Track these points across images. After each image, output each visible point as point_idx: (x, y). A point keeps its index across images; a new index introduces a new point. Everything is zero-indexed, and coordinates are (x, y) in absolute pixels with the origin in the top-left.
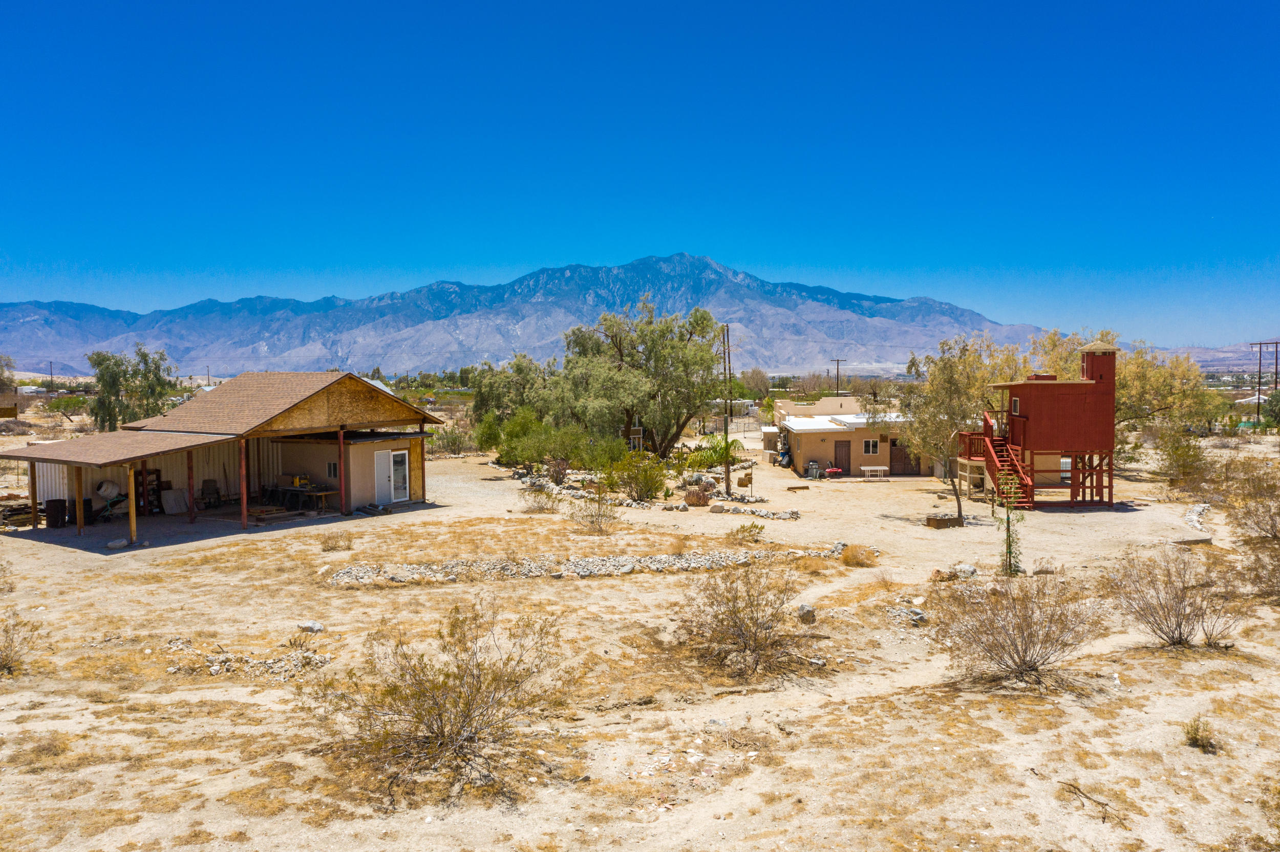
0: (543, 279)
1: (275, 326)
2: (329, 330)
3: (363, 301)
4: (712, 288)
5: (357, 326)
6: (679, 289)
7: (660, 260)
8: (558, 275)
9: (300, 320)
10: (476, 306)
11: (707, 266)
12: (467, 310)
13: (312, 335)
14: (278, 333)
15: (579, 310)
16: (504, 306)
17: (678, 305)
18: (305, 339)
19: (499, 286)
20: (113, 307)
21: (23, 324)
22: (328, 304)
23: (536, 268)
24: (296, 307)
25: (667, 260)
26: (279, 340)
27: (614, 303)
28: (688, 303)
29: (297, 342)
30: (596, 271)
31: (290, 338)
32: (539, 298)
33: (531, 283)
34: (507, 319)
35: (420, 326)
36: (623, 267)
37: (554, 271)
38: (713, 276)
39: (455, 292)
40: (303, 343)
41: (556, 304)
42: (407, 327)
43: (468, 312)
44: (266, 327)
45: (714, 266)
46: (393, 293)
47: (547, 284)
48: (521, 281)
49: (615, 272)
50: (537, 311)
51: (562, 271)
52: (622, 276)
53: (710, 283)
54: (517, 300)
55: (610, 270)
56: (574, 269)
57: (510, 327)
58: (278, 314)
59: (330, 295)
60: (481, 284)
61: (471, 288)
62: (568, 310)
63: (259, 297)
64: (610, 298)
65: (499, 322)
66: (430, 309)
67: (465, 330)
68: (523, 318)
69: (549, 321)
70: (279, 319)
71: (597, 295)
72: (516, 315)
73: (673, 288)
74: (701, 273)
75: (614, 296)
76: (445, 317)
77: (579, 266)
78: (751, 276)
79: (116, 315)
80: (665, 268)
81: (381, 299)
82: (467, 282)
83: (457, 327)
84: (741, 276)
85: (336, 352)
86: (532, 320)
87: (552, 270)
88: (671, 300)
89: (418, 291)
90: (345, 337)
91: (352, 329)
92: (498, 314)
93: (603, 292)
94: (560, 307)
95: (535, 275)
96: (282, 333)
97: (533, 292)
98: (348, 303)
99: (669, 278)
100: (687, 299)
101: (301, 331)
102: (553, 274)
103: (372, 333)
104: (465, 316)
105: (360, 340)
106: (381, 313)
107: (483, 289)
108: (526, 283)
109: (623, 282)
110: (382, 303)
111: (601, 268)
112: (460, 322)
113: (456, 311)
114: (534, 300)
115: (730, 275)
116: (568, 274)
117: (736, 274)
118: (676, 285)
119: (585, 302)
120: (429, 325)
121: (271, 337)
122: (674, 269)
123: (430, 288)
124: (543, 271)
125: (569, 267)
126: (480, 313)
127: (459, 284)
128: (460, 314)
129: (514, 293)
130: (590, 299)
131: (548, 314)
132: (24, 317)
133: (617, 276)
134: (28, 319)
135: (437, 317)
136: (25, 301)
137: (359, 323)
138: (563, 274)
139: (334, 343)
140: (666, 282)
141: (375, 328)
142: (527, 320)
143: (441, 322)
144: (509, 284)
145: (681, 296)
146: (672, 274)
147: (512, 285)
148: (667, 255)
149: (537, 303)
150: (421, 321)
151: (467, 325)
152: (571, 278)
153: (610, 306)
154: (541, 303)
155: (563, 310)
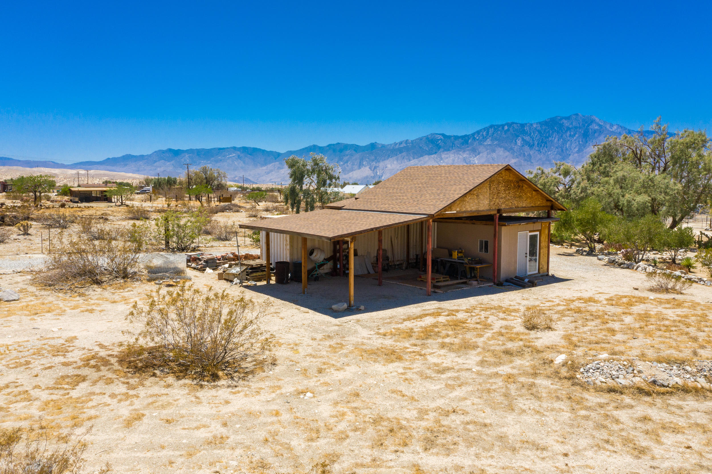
0: (491, 131)
1: (345, 158)
2: (373, 161)
3: (391, 145)
4: (596, 135)
5: (388, 159)
6: (574, 135)
7: (562, 118)
8: (500, 128)
9: (358, 156)
10: (452, 147)
11: (593, 121)
12: (447, 150)
13: (364, 163)
14: (347, 162)
15: (512, 149)
16: (468, 147)
17: (573, 145)
18: (360, 165)
19: (466, 136)
20: (268, 149)
21: (229, 158)
22: (373, 146)
23: (487, 125)
24: (356, 148)
25: (568, 118)
26: (348, 166)
27: (534, 145)
28: (579, 143)
29: (356, 167)
30: (523, 125)
31: (353, 164)
32: (488, 142)
33: (484, 133)
34: (470, 154)
35: (421, 158)
36: (540, 123)
37: (498, 126)
38: (596, 127)
39: (441, 139)
40: (359, 168)
41: (499, 146)
42: (414, 159)
43: (448, 150)
44: (341, 159)
45: (597, 120)
46: (407, 140)
47: (493, 134)
48: (478, 132)
49: (535, 126)
50: (487, 149)
51: (503, 126)
52: (538, 128)
53: (595, 131)
54: (476, 143)
55: (532, 124)
56: (509, 125)
57: (471, 159)
58: (348, 152)
59: (374, 142)
60: (455, 135)
61: (449, 137)
62: (506, 149)
63: (338, 143)
64: (531, 141)
65: (465, 156)
66: (427, 149)
67: (446, 161)
68: (479, 154)
69: (494, 155)
70: (347, 155)
71: (523, 140)
72: (475, 152)
73: (570, 135)
74: (588, 126)
75: (533, 140)
76: (436, 153)
77: (513, 123)
78: (621, 127)
79: (271, 153)
80: (566, 123)
81: (401, 143)
82: (447, 134)
83: (442, 159)
84: (615, 127)
85: (377, 173)
86: (485, 154)
87: (497, 125)
88: (569, 142)
89: (421, 139)
90: (381, 164)
91: (385, 160)
92: (464, 152)
93: (527, 138)
94: (501, 147)
95: (487, 129)
96: (349, 162)
97: (485, 138)
98: (383, 146)
99: (568, 129)
100: (579, 141)
101: (358, 161)
102: (495, 128)
103: (395, 162)
104: (446, 153)
105: (389, 166)
106: (400, 151)
107: (456, 138)
108: (481, 133)
109: (539, 132)
110: (402, 146)
111: (526, 124)
112: (443, 156)
113: (441, 150)
114: (485, 143)
115: (608, 127)
116: (506, 128)
117: (612, 126)
118: (572, 133)
119: (516, 144)
120: (426, 158)
121: (344, 164)
122: (572, 124)
123: (427, 138)
124: (491, 126)
125: (508, 124)
126: (455, 151)
127: (443, 135)
128: (443, 151)
129: (474, 139)
130: (519, 142)
131: (494, 151)
132: (229, 155)
133: (536, 129)
134: (231, 156)
135: (430, 153)
136: (229, 146)
137: (389, 157)
138: (503, 128)
139: (375, 168)
140: (566, 131)
141: (397, 160)
142: (481, 155)
143: (433, 156)
144: (472, 134)
145: (575, 140)
146: (570, 126)
147: (473, 134)
148: (568, 115)
149: (488, 145)
150: (422, 156)
151: (447, 158)
152: (508, 130)
153: (531, 146)
154: (490, 144)
155: (502, 149)
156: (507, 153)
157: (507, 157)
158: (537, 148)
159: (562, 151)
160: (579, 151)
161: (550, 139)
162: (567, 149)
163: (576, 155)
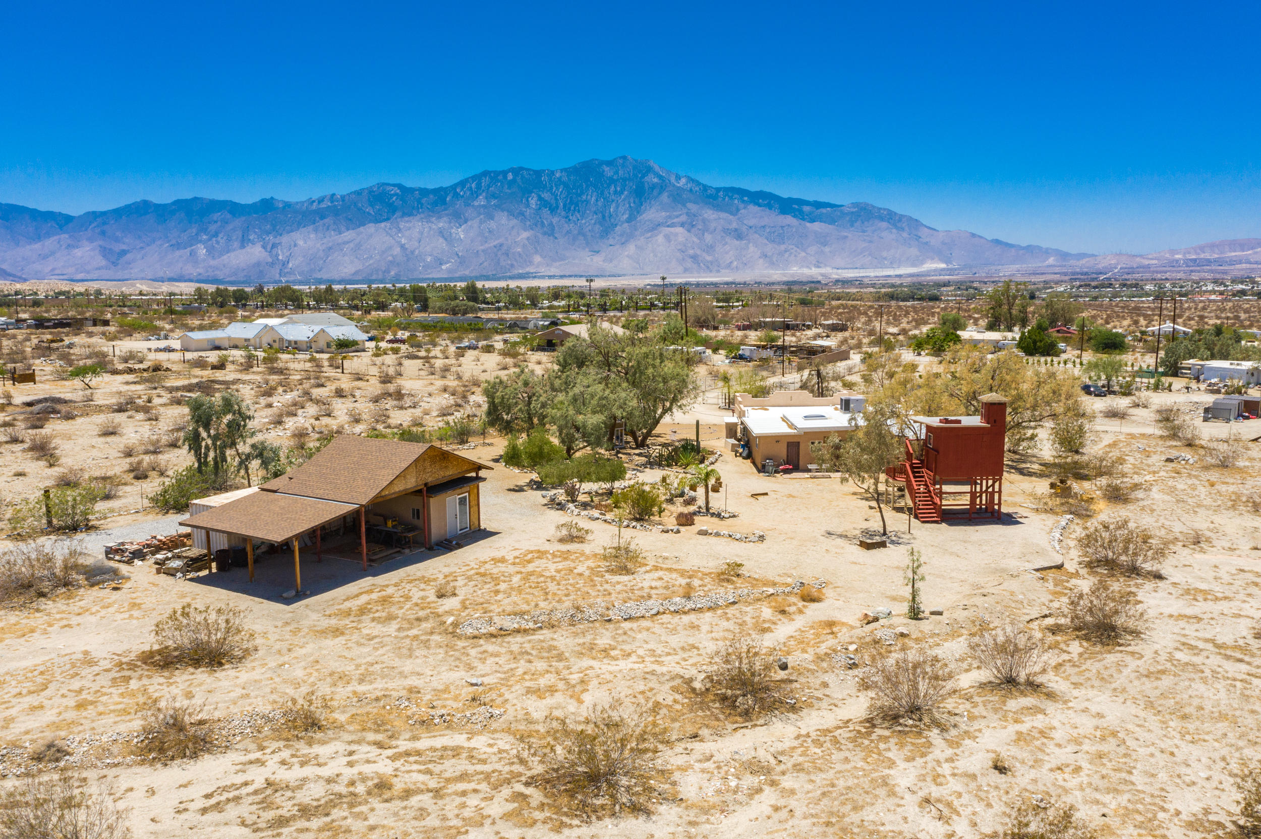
0: (485, 181)
1: (213, 228)
2: (268, 233)
3: (303, 203)
4: (655, 193)
5: (298, 229)
6: (621, 193)
7: (603, 163)
8: (500, 177)
9: (238, 222)
10: (418, 209)
11: (649, 170)
13: (251, 237)
14: (216, 235)
15: (522, 214)
16: (445, 209)
17: (621, 209)
18: (244, 242)
19: (441, 189)
20: (43, 208)
22: (266, 206)
23: (478, 171)
24: (234, 209)
25: (610, 163)
26: (218, 242)
27: (557, 207)
28: (630, 206)
29: (236, 244)
30: (538, 173)
31: (229, 240)
32: (481, 201)
33: (473, 185)
34: (450, 222)
35: (361, 229)
36: (565, 170)
37: (497, 173)
38: (656, 180)
39: (396, 194)
40: (243, 247)
41: (498, 207)
42: (348, 229)
43: (410, 214)
44: (204, 230)
45: (657, 168)
46: (333, 195)
47: (489, 186)
48: (462, 183)
49: (558, 175)
50: (480, 214)
51: (505, 173)
52: (565, 179)
53: (653, 187)
54: (459, 204)
55: (553, 173)
56: (517, 171)
57: (453, 231)
58: (216, 216)
59: (268, 197)
60: (422, 187)
61: (412, 190)
62: (511, 213)
63: (196, 198)
64: (553, 202)
65: (441, 225)
66: (371, 212)
67: (407, 233)
68: (466, 222)
69: (492, 224)
70: (216, 222)
71: (540, 198)
72: (459, 218)
73: (615, 192)
74: (643, 176)
75: (556, 200)
76: (388, 219)
77: (521, 169)
78: (693, 180)
79: (49, 216)
80: (608, 171)
81: (321, 200)
82: (409, 184)
83: (400, 230)
84: (683, 180)
85: (277, 255)
86: (475, 223)
87: (494, 172)
88: (614, 204)
89: (358, 193)
90: (285, 239)
91: (292, 231)
92: (439, 218)
93: (546, 195)
94: (503, 210)
95: (477, 178)
96: (221, 235)
97: (475, 195)
98: (287, 205)
99: (612, 181)
100: (629, 203)
101: (240, 233)
102: (494, 176)
103: (312, 236)
104: (406, 219)
105: (301, 243)
106: (321, 214)
107: (424, 192)
108: (468, 186)
109: (566, 186)
110: (323, 205)
111: (543, 171)
112: (402, 225)
113: (398, 214)
114: (476, 203)
115: (673, 180)
116: (510, 176)
117: (678, 178)
118: (619, 189)
119: (528, 205)
120: (371, 228)
121: (210, 240)
122: (617, 173)
123: (370, 191)
124: (485, 173)
125: (512, 170)
126: (422, 216)
127: (399, 186)
128: (402, 217)
129: (456, 195)
130: (533, 202)
131: (491, 218)
133: (559, 179)
135: (377, 221)
137: (299, 225)
138: (505, 177)
139: (274, 246)
140: (609, 186)
141: (316, 230)
142: (469, 223)
143: (383, 225)
144: (451, 186)
145: (624, 200)
146: (615, 177)
147: (454, 187)
148: (610, 158)
149: (480, 206)
150: (363, 224)
151: (409, 229)
152: (514, 181)
153: (553, 210)
154: (483, 206)
155: (506, 213)
156: (514, 222)
157: (513, 227)
158: (563, 213)
159: (604, 217)
160: (629, 220)
161: (584, 197)
162: (610, 216)
163: (626, 225)
